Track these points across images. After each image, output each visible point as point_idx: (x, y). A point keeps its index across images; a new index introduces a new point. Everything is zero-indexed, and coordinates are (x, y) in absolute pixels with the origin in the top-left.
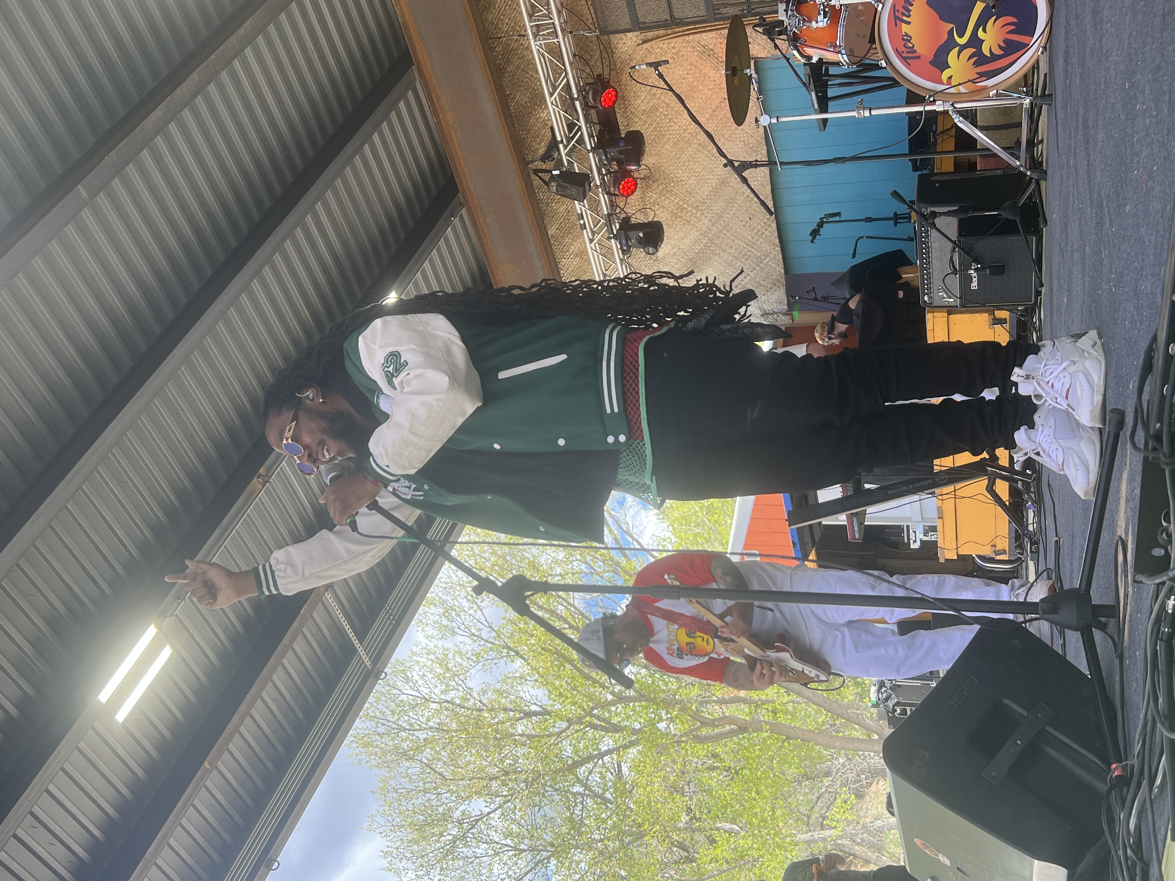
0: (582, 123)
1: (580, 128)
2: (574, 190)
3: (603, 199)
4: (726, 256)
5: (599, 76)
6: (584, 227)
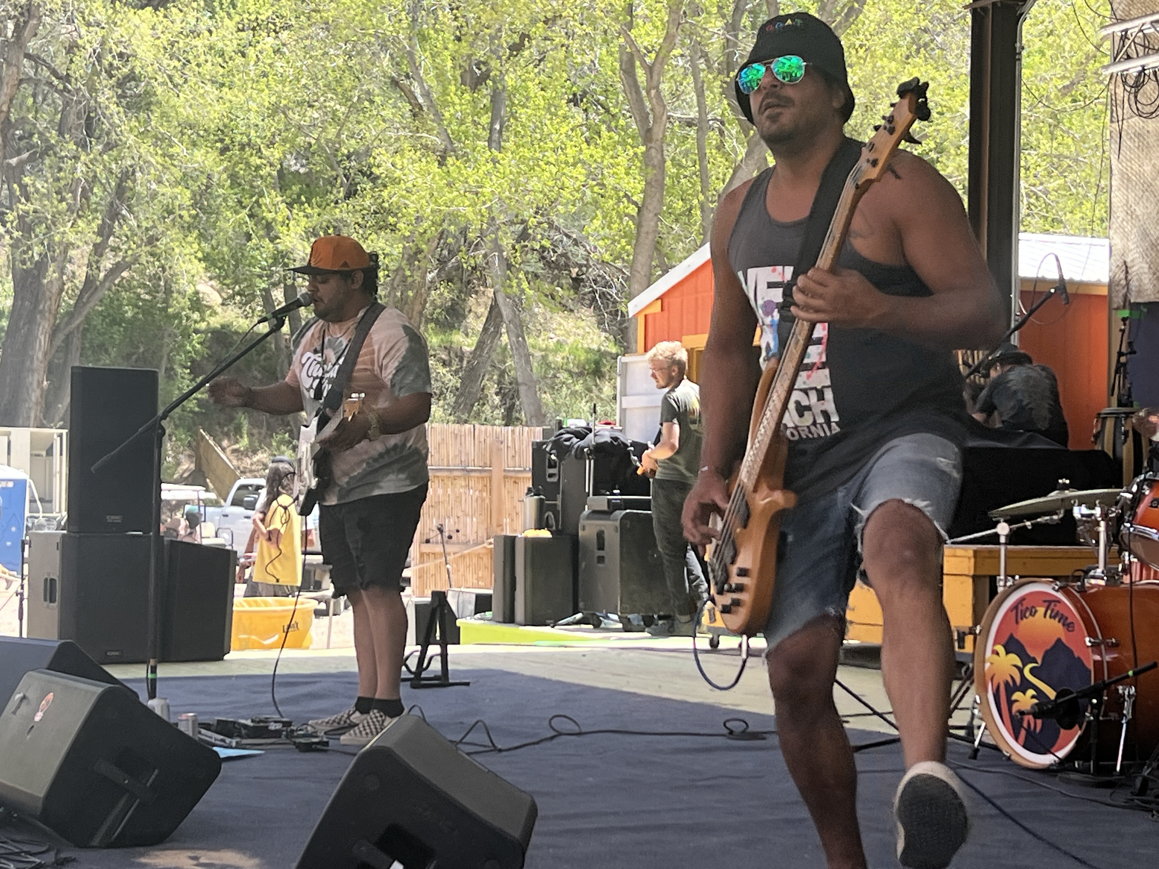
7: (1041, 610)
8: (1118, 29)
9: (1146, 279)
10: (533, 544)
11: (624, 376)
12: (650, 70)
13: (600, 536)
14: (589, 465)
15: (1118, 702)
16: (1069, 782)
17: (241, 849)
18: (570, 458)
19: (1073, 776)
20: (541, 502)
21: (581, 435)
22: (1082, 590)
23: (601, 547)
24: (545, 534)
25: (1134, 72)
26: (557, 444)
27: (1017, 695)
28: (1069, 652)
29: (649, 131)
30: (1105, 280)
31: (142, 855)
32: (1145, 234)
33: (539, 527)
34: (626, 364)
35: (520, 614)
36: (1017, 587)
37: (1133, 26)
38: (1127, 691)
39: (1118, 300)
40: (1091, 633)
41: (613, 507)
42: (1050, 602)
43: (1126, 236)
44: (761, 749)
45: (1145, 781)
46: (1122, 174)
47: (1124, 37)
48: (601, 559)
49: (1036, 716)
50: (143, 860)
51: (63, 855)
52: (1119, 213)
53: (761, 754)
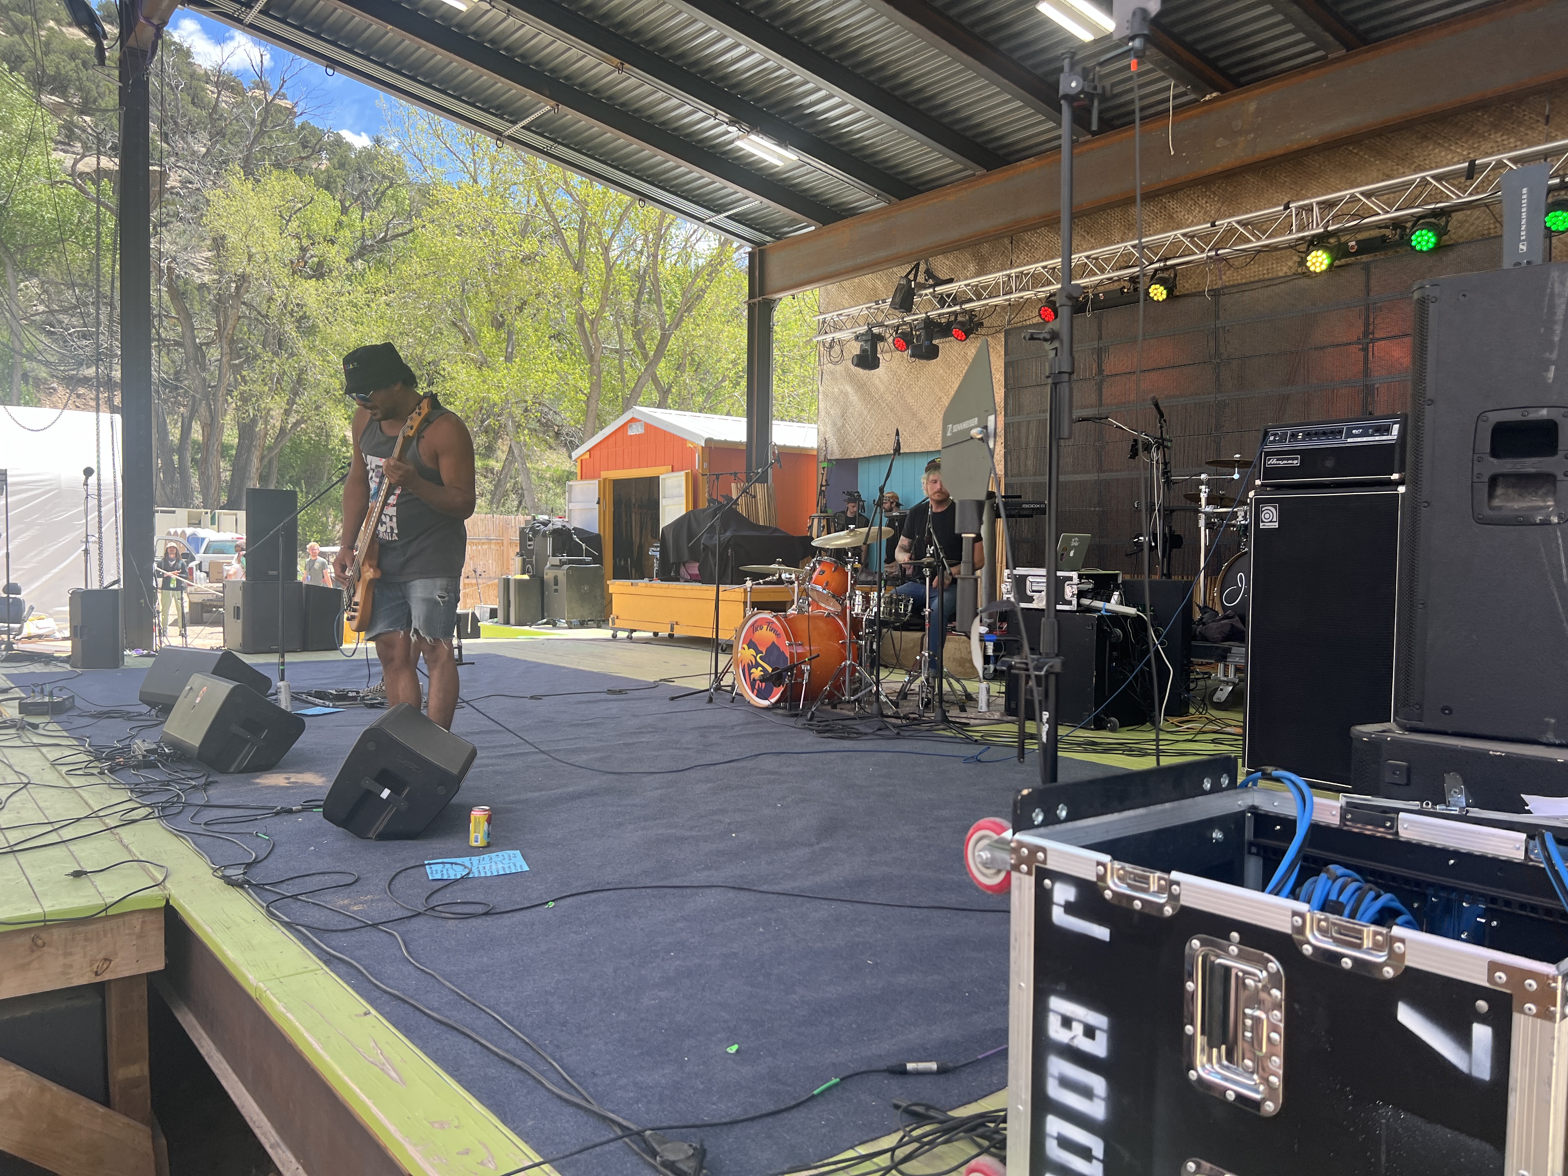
0: (946, 310)
1: (942, 307)
2: (898, 300)
3: (895, 321)
4: (865, 413)
5: (981, 324)
6: (877, 303)
7: (765, 627)
8: (821, 317)
9: (835, 447)
10: (519, 582)
11: (570, 492)
12: (592, 322)
13: (556, 578)
14: (550, 541)
15: (803, 672)
16: (777, 714)
17: (316, 772)
18: (539, 537)
19: (780, 711)
20: (524, 560)
21: (545, 524)
22: (785, 617)
23: (556, 584)
24: (526, 577)
25: (829, 340)
26: (532, 529)
27: (753, 670)
28: (778, 648)
29: (592, 356)
30: (816, 446)
31: (258, 777)
32: (834, 424)
33: (523, 573)
34: (571, 486)
35: (512, 620)
36: (753, 615)
37: (828, 316)
38: (806, 668)
39: (822, 458)
40: (789, 639)
41: (562, 563)
42: (769, 623)
43: (825, 425)
44: (623, 700)
45: (813, 713)
46: (824, 392)
47: (824, 322)
48: (556, 591)
49: (761, 681)
50: (258, 781)
51: (210, 779)
52: (823, 413)
53: (623, 703)
